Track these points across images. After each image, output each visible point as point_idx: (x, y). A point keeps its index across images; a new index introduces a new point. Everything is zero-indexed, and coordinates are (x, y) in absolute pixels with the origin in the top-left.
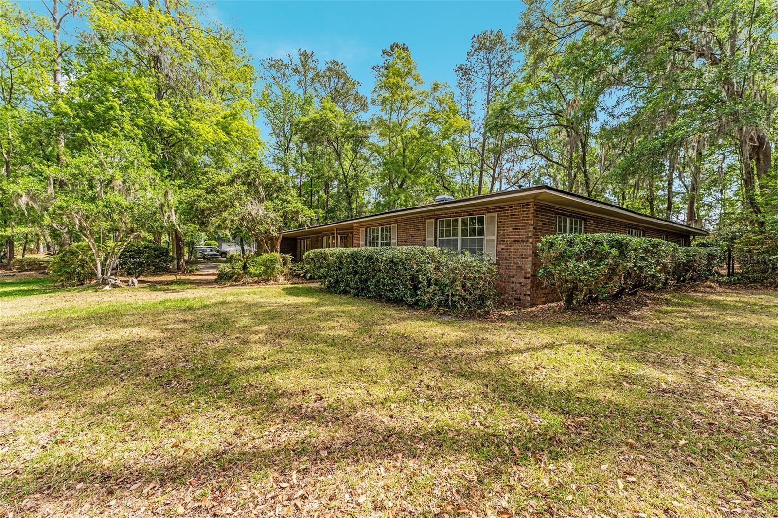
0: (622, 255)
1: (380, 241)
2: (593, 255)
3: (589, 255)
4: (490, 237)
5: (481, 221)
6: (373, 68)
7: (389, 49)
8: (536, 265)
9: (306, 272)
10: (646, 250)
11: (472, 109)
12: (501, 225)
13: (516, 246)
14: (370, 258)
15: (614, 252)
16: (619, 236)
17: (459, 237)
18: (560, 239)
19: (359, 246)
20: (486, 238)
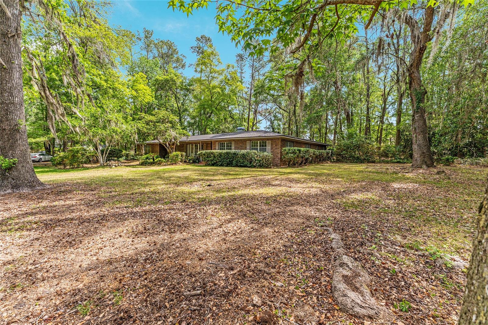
0: (300, 152)
1: (226, 148)
2: (294, 153)
3: (293, 153)
4: (268, 147)
5: (266, 143)
6: (192, 48)
7: (200, 37)
8: (281, 155)
9: (189, 160)
10: (305, 152)
11: (243, 75)
12: (272, 144)
13: (276, 150)
14: (234, 154)
15: (298, 152)
16: (299, 148)
17: (259, 147)
18: (287, 148)
19: (215, 149)
20: (267, 148)
